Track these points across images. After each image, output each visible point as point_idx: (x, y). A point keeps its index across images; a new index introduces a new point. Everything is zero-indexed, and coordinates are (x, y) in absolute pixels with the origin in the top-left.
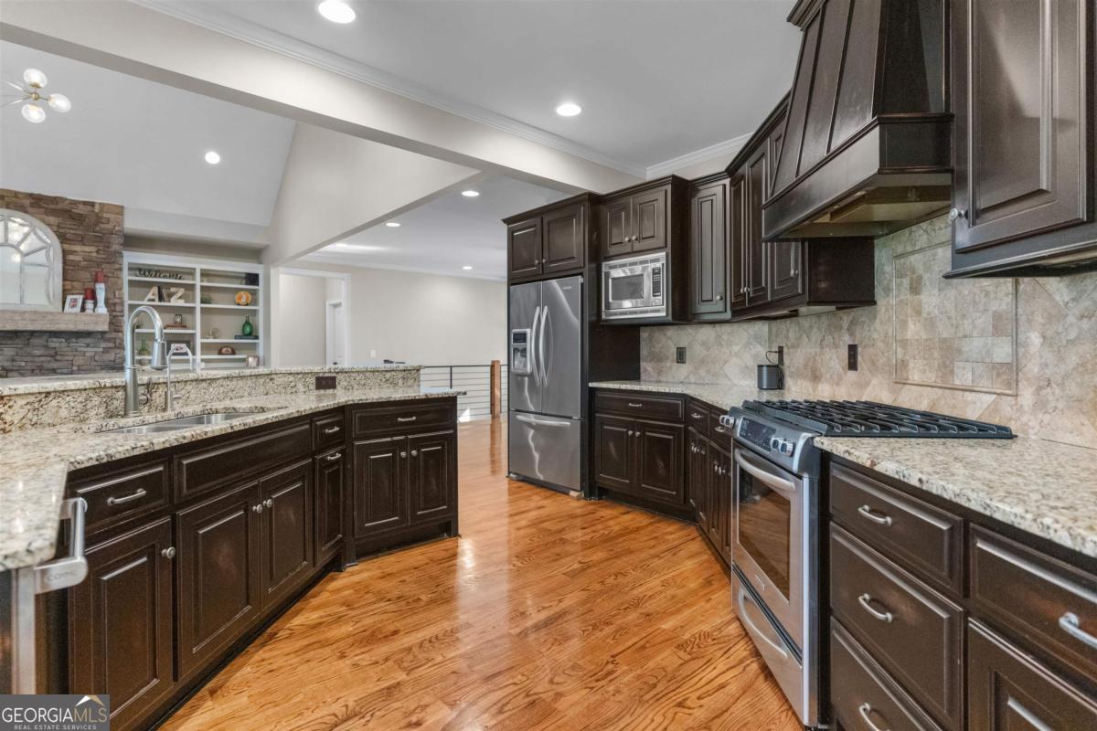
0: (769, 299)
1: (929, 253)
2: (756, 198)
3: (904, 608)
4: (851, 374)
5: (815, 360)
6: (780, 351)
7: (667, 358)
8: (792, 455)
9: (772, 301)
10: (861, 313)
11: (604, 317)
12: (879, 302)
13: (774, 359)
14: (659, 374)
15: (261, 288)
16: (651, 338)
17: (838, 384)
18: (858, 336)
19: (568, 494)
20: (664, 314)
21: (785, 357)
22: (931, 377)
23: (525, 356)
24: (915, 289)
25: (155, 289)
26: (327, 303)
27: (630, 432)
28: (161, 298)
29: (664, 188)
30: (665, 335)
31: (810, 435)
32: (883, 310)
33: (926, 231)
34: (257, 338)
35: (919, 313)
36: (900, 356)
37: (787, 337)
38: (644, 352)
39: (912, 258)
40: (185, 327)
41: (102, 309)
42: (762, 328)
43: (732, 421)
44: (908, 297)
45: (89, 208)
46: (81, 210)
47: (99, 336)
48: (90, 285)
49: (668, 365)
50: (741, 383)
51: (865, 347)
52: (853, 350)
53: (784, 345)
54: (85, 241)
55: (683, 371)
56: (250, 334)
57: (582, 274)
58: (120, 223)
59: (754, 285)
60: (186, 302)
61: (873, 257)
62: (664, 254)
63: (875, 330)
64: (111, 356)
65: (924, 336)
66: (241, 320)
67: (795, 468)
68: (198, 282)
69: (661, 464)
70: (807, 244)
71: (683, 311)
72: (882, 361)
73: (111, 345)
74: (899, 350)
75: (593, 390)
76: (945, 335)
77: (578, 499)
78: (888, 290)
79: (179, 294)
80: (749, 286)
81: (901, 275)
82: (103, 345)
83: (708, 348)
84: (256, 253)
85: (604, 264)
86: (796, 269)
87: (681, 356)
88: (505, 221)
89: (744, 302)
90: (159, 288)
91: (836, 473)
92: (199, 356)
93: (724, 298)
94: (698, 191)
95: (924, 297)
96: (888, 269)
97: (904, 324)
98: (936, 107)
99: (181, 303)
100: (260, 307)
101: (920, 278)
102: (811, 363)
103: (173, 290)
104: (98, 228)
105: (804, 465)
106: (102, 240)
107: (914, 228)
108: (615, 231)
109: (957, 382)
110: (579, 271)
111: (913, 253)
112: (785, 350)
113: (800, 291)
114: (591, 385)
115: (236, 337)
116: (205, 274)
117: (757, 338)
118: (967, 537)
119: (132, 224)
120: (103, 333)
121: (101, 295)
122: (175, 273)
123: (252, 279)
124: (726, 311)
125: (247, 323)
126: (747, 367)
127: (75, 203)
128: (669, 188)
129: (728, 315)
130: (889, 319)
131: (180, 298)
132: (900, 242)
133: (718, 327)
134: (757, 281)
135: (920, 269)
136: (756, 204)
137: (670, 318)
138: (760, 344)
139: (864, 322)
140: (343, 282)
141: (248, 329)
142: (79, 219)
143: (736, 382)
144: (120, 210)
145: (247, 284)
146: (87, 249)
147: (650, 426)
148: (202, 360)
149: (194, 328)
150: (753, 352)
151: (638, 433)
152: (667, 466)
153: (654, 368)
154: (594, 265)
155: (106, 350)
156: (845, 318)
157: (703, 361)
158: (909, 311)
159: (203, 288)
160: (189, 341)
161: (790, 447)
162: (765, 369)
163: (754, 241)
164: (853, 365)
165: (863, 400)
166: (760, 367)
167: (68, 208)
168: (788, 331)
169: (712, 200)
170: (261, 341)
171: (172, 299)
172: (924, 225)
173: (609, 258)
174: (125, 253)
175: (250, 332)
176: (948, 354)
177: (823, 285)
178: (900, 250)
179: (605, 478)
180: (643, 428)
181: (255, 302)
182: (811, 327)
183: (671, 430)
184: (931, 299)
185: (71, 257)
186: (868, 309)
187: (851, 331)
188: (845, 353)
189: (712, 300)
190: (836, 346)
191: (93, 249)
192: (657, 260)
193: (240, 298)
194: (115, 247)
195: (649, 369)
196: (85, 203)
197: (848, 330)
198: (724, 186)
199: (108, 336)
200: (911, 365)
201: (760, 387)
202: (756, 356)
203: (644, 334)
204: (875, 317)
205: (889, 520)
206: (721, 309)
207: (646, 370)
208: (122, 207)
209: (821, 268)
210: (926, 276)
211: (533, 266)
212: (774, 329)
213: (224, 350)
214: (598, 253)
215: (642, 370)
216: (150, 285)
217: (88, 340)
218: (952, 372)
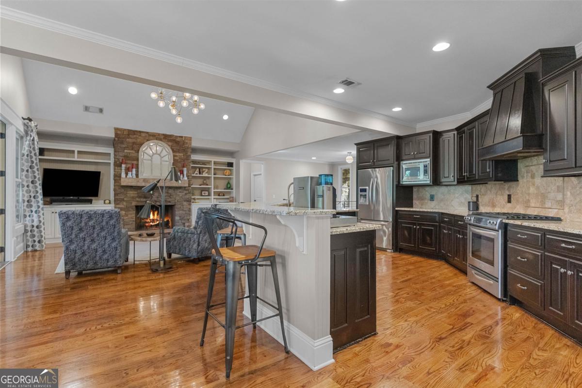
0: (477, 178)
1: (537, 166)
2: (471, 142)
3: (530, 256)
4: (509, 204)
5: (493, 200)
6: (477, 196)
7: (426, 199)
8: (496, 225)
9: (478, 179)
10: (513, 184)
11: (401, 183)
12: (520, 181)
13: (475, 199)
14: (422, 205)
15: (234, 168)
16: (418, 191)
17: (503, 208)
18: (512, 192)
19: (386, 251)
20: (429, 182)
21: (479, 198)
22: (538, 205)
23: (366, 198)
24: (533, 177)
25: (198, 170)
26: (252, 174)
27: (415, 227)
28: (200, 173)
29: (429, 135)
30: (425, 190)
31: (501, 219)
32: (521, 183)
33: (536, 159)
34: (232, 189)
35: (534, 185)
36: (527, 198)
37: (480, 191)
38: (415, 196)
39: (532, 167)
40: (207, 185)
41: (186, 178)
42: (468, 188)
43: (469, 218)
44: (531, 180)
45: (181, 139)
46: (178, 139)
47: (184, 188)
48: (181, 169)
49: (426, 201)
50: (459, 208)
51: (514, 195)
52: (509, 196)
53: (479, 194)
54: (180, 152)
55: (433, 204)
56: (230, 188)
57: (393, 166)
58: (191, 144)
59: (470, 172)
60: (208, 174)
61: (517, 165)
62: (429, 159)
63: (518, 190)
64: (187, 196)
65: (536, 192)
66: (226, 182)
67: (497, 228)
68: (213, 166)
69: (428, 238)
70: (494, 161)
71: (436, 181)
72: (521, 200)
73: (188, 192)
74: (527, 196)
75: (397, 210)
76: (542, 192)
77: (391, 252)
78: (523, 177)
79: (206, 172)
80: (467, 173)
81: (527, 172)
82: (185, 192)
83: (444, 195)
84: (231, 154)
85: (401, 162)
86: (489, 168)
87: (432, 198)
88: (355, 144)
89: (464, 178)
90: (199, 169)
91: (509, 228)
92: (213, 197)
93: (454, 176)
94: (443, 135)
95: (536, 180)
96: (523, 170)
97: (529, 188)
98: (539, 132)
99: (207, 175)
100: (234, 177)
101: (534, 174)
102: (491, 201)
103: (204, 170)
104: (183, 146)
105: (499, 228)
106: (185, 151)
107: (532, 158)
108: (407, 149)
109: (546, 206)
110: (392, 165)
111: (532, 166)
112: (479, 196)
113: (491, 176)
114: (396, 209)
115: (224, 189)
116: (215, 163)
117: (467, 192)
118: (545, 235)
119: (195, 144)
120: (185, 187)
121: (185, 173)
122: (204, 163)
123: (230, 165)
124: (454, 181)
125: (229, 183)
126: (462, 202)
127: (177, 137)
128: (431, 135)
129: (456, 183)
130: (524, 186)
131: (206, 173)
132: (527, 162)
133: (449, 187)
134: (471, 171)
135: (535, 172)
136: (471, 144)
137: (431, 184)
138: (467, 194)
139: (513, 187)
140: (262, 165)
141: (229, 186)
142: (177, 143)
143: (457, 208)
144: (190, 139)
145: (228, 167)
146: (180, 154)
147: (423, 224)
148: (214, 198)
149: (211, 185)
150: (464, 196)
151: (418, 227)
152: (431, 238)
153: (419, 203)
154: (397, 163)
155: (186, 194)
156: (506, 185)
157: (442, 200)
158: (530, 184)
159: (214, 169)
160: (208, 190)
161: (495, 223)
162: (471, 203)
163: (469, 157)
164: (509, 201)
165: (514, 212)
166: (469, 202)
167: (175, 139)
168: (481, 189)
169: (449, 140)
170: (234, 191)
171: (204, 173)
172: (536, 157)
173: (403, 160)
174: (192, 156)
175: (229, 187)
176: (543, 197)
177: (500, 175)
178: (527, 164)
179: (403, 244)
180: (419, 225)
181: (231, 174)
182: (492, 188)
183: (433, 226)
184: (538, 181)
185: (175, 158)
186: (516, 183)
187: (509, 189)
188: (506, 197)
189: (448, 177)
190: (502, 195)
191: (182, 154)
192: (426, 162)
193: (226, 173)
194: (189, 153)
195: (418, 203)
196: (180, 137)
197: (508, 189)
198: (454, 134)
199: (186, 188)
200: (531, 201)
201: (469, 210)
202: (465, 199)
203: (415, 190)
204: (518, 185)
205: (526, 237)
206: (453, 180)
207: (415, 204)
208: (191, 138)
209: (499, 169)
210: (536, 173)
211: (369, 162)
212: (474, 188)
213: (220, 194)
214: (399, 159)
215: (414, 204)
216: (195, 168)
217: (180, 190)
218: (545, 203)
